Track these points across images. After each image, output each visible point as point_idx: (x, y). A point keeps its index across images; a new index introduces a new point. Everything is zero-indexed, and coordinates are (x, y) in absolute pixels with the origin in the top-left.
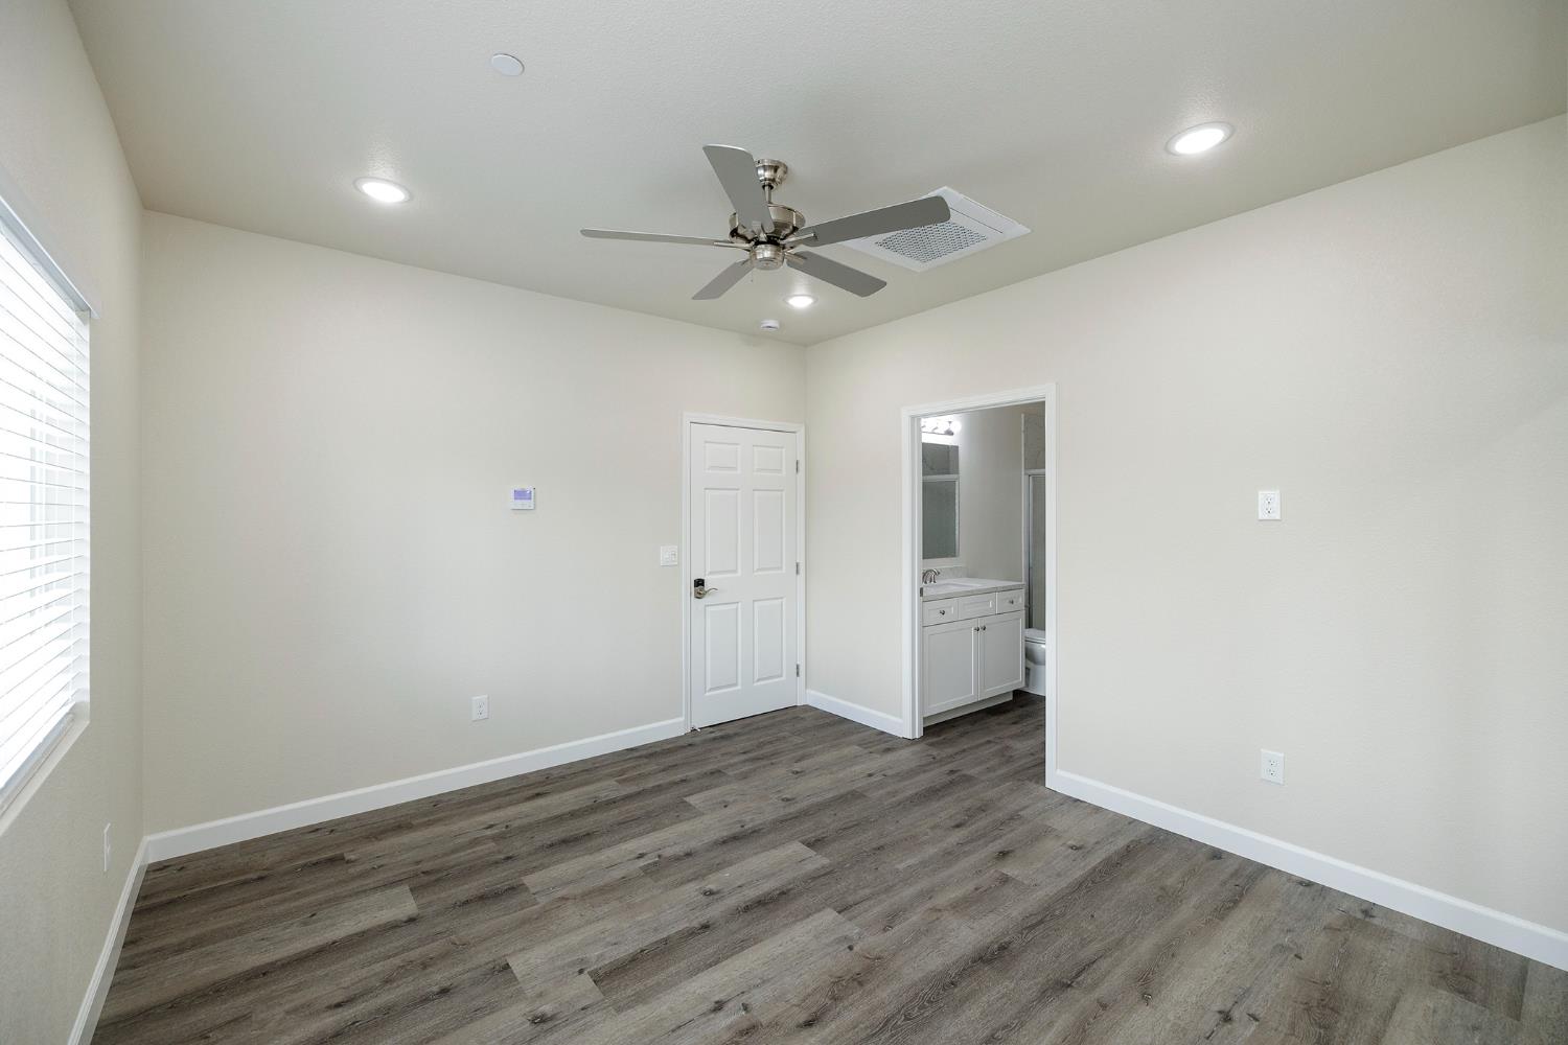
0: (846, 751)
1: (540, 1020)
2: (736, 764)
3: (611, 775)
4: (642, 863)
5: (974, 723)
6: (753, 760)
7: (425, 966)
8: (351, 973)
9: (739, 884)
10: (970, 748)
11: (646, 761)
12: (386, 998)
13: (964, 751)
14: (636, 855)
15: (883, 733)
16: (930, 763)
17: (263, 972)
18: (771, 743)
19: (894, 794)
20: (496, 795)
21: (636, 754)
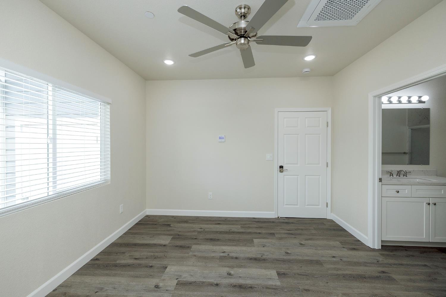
0: (332, 243)
1: (157, 287)
2: (282, 233)
3: (241, 224)
4: (222, 254)
5: (422, 252)
6: (289, 234)
7: (155, 258)
8: (145, 253)
9: (241, 276)
10: (408, 265)
11: (255, 223)
12: (143, 262)
13: (402, 265)
14: (222, 251)
15: (359, 241)
16: (373, 263)
17: (135, 245)
18: (302, 230)
19: (338, 269)
20: (210, 221)
21: (254, 220)
